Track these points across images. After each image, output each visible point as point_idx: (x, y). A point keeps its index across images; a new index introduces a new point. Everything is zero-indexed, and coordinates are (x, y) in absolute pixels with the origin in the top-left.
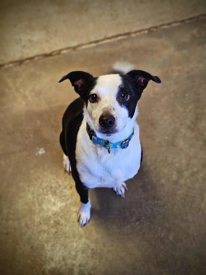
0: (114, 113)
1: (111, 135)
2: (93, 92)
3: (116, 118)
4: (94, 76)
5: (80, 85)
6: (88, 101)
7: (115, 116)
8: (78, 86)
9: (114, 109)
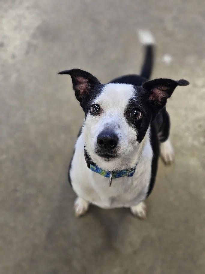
0: (118, 132)
1: (110, 160)
2: (96, 101)
3: (119, 138)
4: (102, 83)
5: (82, 91)
6: (88, 112)
7: (119, 136)
8: (80, 91)
9: (119, 127)
